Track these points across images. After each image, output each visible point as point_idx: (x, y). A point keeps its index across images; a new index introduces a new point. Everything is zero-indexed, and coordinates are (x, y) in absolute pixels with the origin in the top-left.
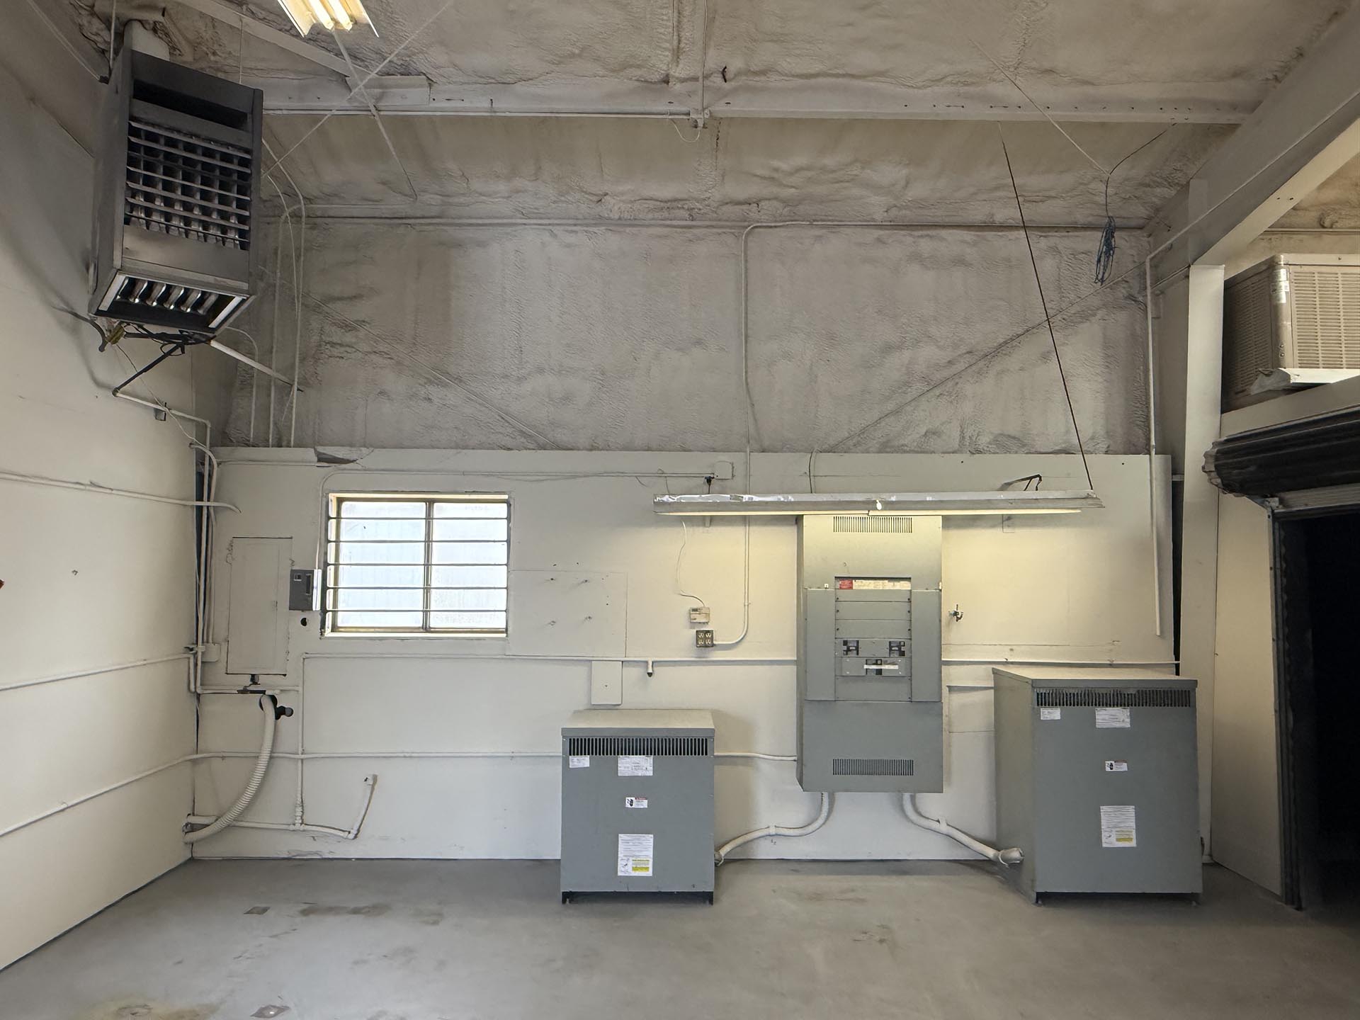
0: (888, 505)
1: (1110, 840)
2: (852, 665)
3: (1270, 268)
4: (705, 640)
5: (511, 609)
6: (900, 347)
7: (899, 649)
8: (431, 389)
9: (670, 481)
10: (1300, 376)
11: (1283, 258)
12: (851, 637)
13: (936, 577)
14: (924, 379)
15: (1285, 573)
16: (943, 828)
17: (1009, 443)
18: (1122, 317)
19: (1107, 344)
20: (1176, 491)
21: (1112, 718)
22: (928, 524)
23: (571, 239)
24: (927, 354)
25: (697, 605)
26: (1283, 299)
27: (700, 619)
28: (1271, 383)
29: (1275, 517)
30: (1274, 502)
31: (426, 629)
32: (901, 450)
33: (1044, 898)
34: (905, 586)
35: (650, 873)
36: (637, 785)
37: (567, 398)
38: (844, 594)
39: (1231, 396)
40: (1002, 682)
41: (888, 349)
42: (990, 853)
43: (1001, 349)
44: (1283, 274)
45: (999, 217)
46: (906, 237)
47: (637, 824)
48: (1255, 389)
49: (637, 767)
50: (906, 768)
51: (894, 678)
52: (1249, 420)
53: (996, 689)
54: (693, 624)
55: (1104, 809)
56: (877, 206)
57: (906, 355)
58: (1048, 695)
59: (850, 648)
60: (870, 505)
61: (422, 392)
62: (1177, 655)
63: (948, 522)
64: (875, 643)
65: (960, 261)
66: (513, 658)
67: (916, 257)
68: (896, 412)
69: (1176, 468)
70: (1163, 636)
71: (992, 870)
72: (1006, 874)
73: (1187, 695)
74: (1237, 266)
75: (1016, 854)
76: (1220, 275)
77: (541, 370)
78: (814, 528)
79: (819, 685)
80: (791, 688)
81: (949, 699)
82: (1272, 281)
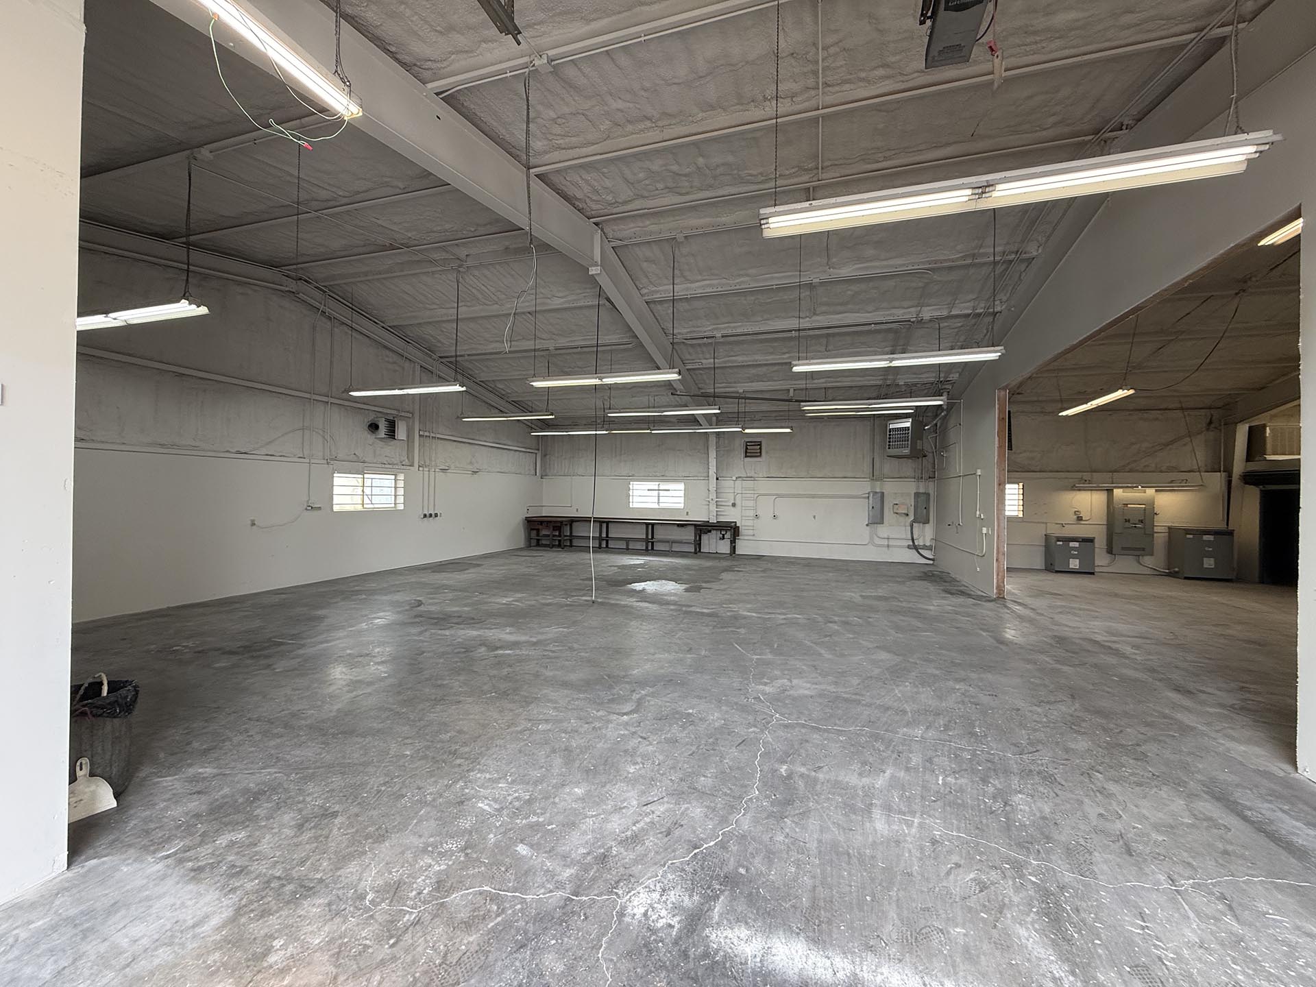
0: (1142, 487)
2: (1127, 524)
3: (1264, 426)
4: (1080, 519)
5: (1025, 511)
6: (1136, 443)
7: (1141, 521)
9: (1069, 480)
10: (1269, 457)
11: (1268, 424)
12: (1127, 518)
13: (1153, 503)
14: (1144, 451)
16: (1151, 566)
17: (1171, 469)
18: (1211, 433)
19: (1208, 441)
20: (1229, 483)
21: (1209, 538)
22: (1150, 491)
24: (1146, 445)
25: (1077, 510)
26: (1267, 436)
27: (1078, 513)
28: (1260, 457)
29: (1259, 490)
30: (1261, 487)
32: (1137, 471)
33: (1186, 578)
34: (1143, 506)
35: (1078, 567)
36: (1074, 549)
37: (1033, 459)
38: (1126, 508)
39: (1250, 457)
40: (1171, 529)
41: (1133, 444)
42: (1167, 571)
43: (1172, 442)
44: (1268, 428)
45: (1171, 407)
46: (1140, 413)
47: (1074, 557)
48: (1257, 459)
49: (1074, 545)
50: (1144, 550)
51: (1140, 528)
52: (1253, 467)
53: (1169, 533)
54: (1075, 514)
55: (1205, 559)
57: (1138, 445)
58: (1187, 531)
59: (1127, 521)
60: (1137, 487)
62: (1228, 525)
63: (1156, 491)
64: (1134, 520)
65: (1157, 419)
66: (1025, 522)
67: (1142, 418)
68: (1135, 461)
69: (1230, 476)
70: (1223, 520)
71: (1169, 575)
72: (1170, 575)
73: (1231, 533)
74: (1253, 424)
75: (1177, 569)
76: (1247, 426)
77: (1025, 451)
78: (1118, 493)
79: (1118, 530)
80: (1105, 530)
81: (1155, 535)
82: (1265, 429)
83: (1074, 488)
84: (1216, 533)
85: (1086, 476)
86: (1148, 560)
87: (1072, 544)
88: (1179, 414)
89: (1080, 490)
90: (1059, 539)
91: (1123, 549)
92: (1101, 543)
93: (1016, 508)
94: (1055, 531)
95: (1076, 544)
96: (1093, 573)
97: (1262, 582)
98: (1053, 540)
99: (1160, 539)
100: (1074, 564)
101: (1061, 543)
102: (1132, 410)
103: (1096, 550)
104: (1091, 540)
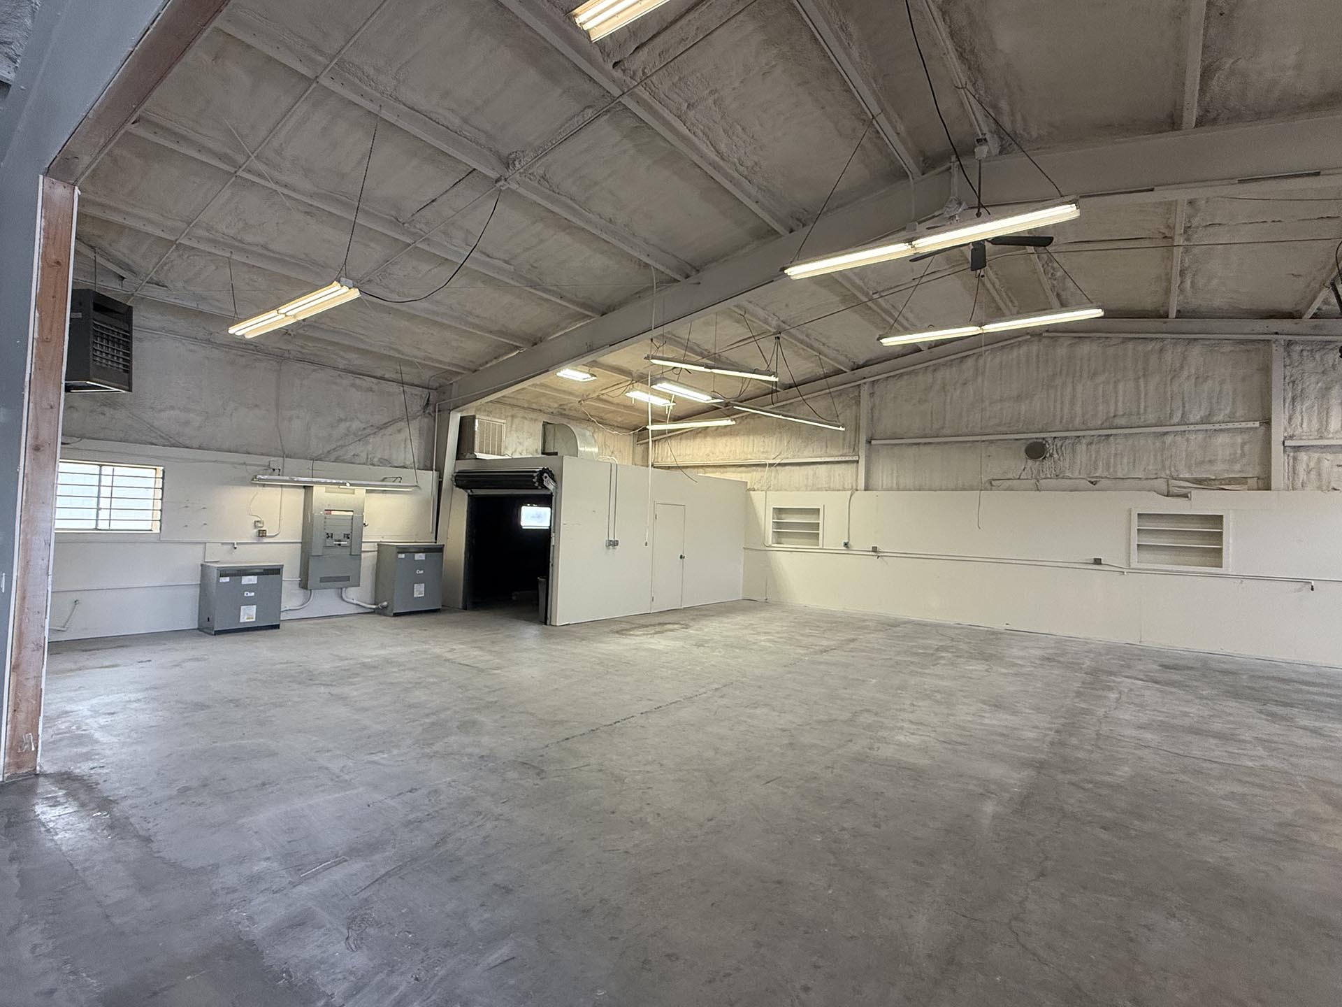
0: (351, 485)
1: (416, 595)
2: (330, 542)
3: (474, 417)
4: (262, 534)
5: (163, 520)
6: (345, 420)
7: (347, 536)
8: (106, 409)
9: (248, 467)
10: (479, 456)
11: (477, 416)
12: (330, 532)
13: (362, 511)
14: (354, 434)
15: (471, 513)
16: (355, 602)
17: (385, 462)
18: (426, 420)
19: (420, 429)
20: (440, 484)
21: (420, 557)
22: (360, 492)
23: (192, 347)
24: (356, 425)
25: (259, 519)
26: (476, 429)
27: (260, 525)
28: (472, 456)
29: (469, 495)
30: (469, 491)
31: (96, 529)
32: (344, 461)
33: (396, 615)
34: (351, 514)
35: (254, 620)
36: (250, 587)
37: (187, 423)
38: (328, 516)
39: (459, 456)
40: (381, 548)
41: (340, 420)
42: (374, 607)
43: (385, 426)
44: (477, 421)
45: (387, 376)
46: (351, 377)
47: (249, 602)
48: (466, 456)
49: (251, 580)
50: (348, 579)
51: (345, 546)
52: (465, 466)
53: (380, 552)
54: (256, 527)
55: (415, 585)
56: (342, 364)
57: (348, 424)
58: (402, 550)
59: (329, 536)
60: (345, 484)
61: (100, 410)
62: (436, 539)
63: (368, 491)
64: (338, 534)
65: (371, 390)
66: (164, 542)
67: (353, 385)
68: (342, 446)
69: (441, 477)
70: (432, 532)
71: (374, 612)
72: (380, 612)
73: (440, 550)
74: (465, 414)
75: (385, 603)
76: (459, 415)
77: (172, 408)
78: (318, 491)
79: (317, 550)
80: (299, 552)
81: (363, 555)
82: (474, 422)
83: (253, 481)
84: (426, 550)
85: (276, 462)
86: (352, 594)
87: (246, 580)
88: (395, 388)
89: (264, 485)
90: (223, 573)
91: (323, 580)
92: (291, 574)
93: (148, 515)
94: (222, 558)
95: (253, 580)
96: (277, 627)
97: (465, 608)
98: (215, 574)
99: (368, 559)
100: (248, 614)
101: (227, 579)
102: (341, 370)
103: (284, 584)
104: (277, 571)
